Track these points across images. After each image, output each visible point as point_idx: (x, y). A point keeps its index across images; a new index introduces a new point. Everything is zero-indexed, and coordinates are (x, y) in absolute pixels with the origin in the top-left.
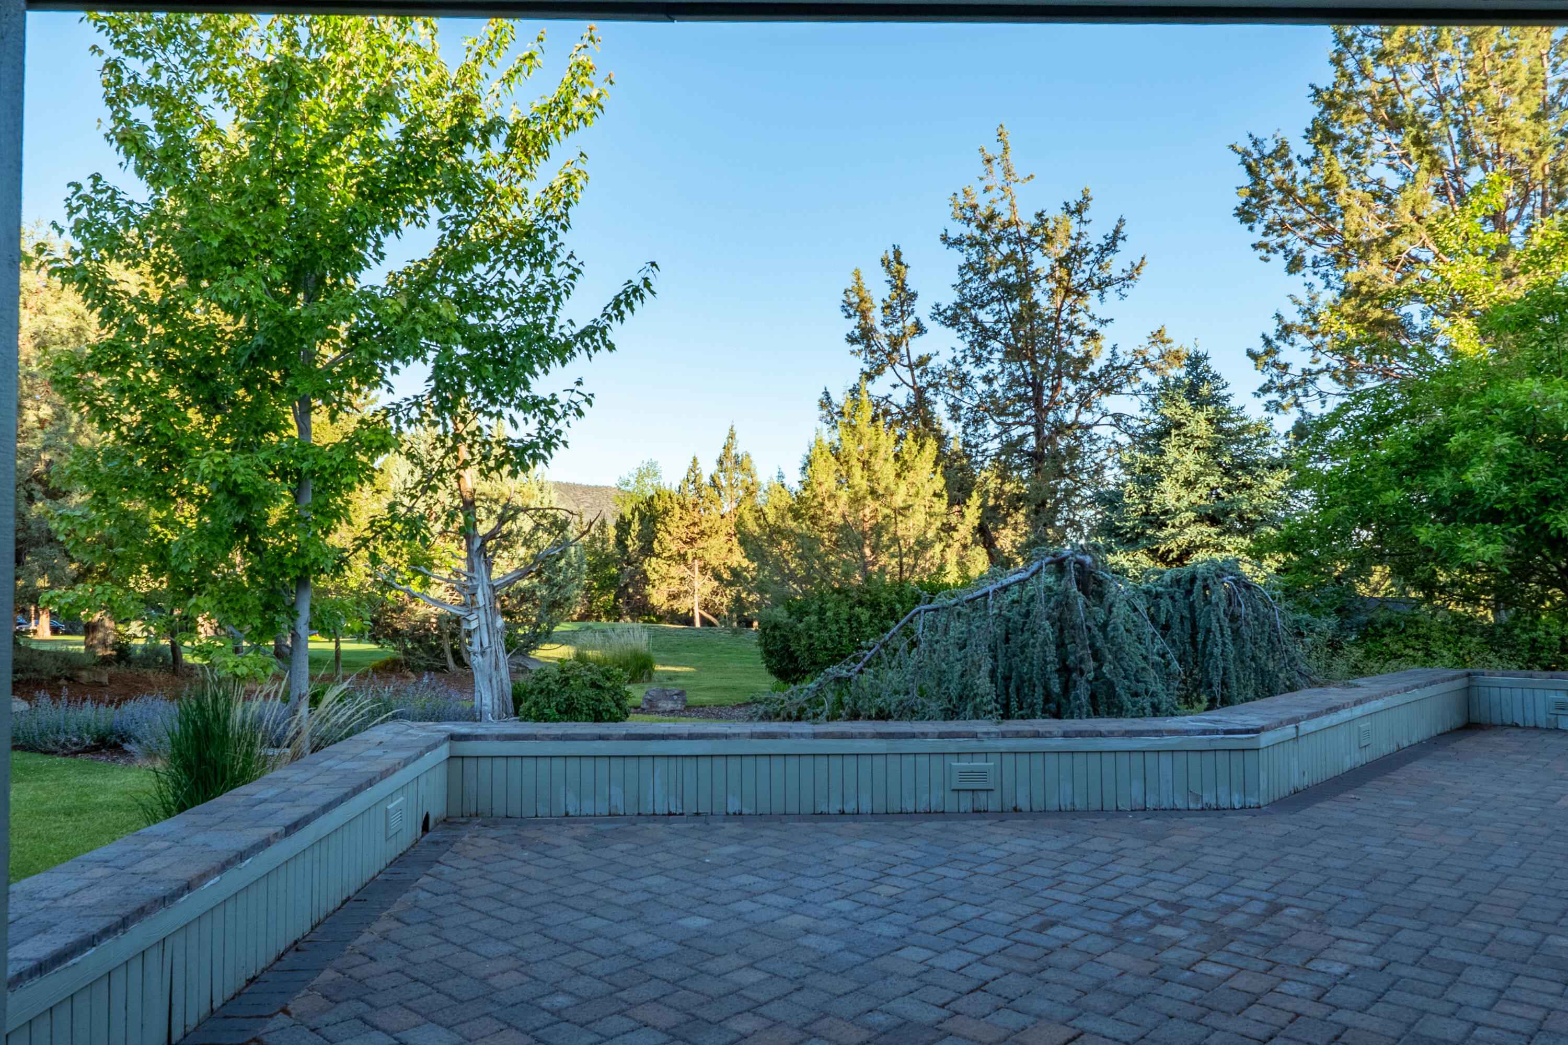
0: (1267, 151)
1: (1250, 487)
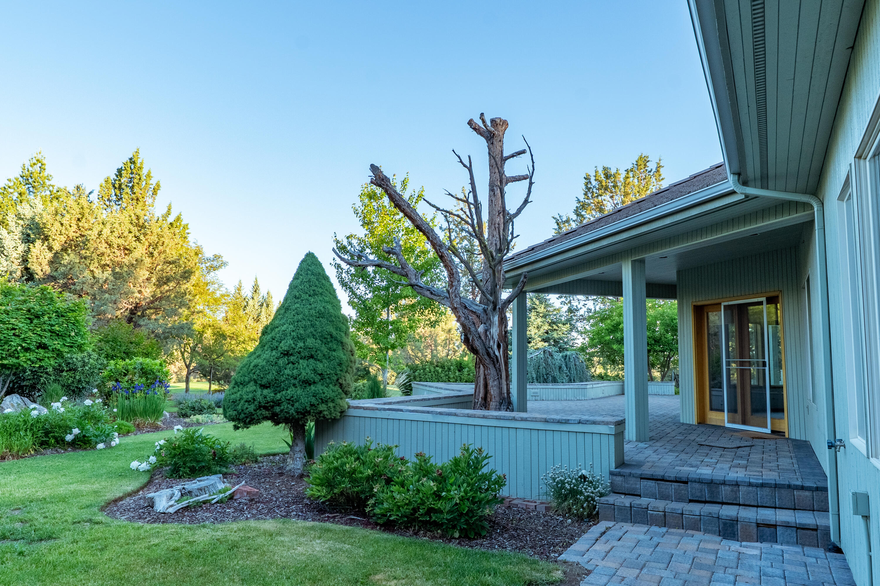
0: (564, 220)
1: (557, 330)
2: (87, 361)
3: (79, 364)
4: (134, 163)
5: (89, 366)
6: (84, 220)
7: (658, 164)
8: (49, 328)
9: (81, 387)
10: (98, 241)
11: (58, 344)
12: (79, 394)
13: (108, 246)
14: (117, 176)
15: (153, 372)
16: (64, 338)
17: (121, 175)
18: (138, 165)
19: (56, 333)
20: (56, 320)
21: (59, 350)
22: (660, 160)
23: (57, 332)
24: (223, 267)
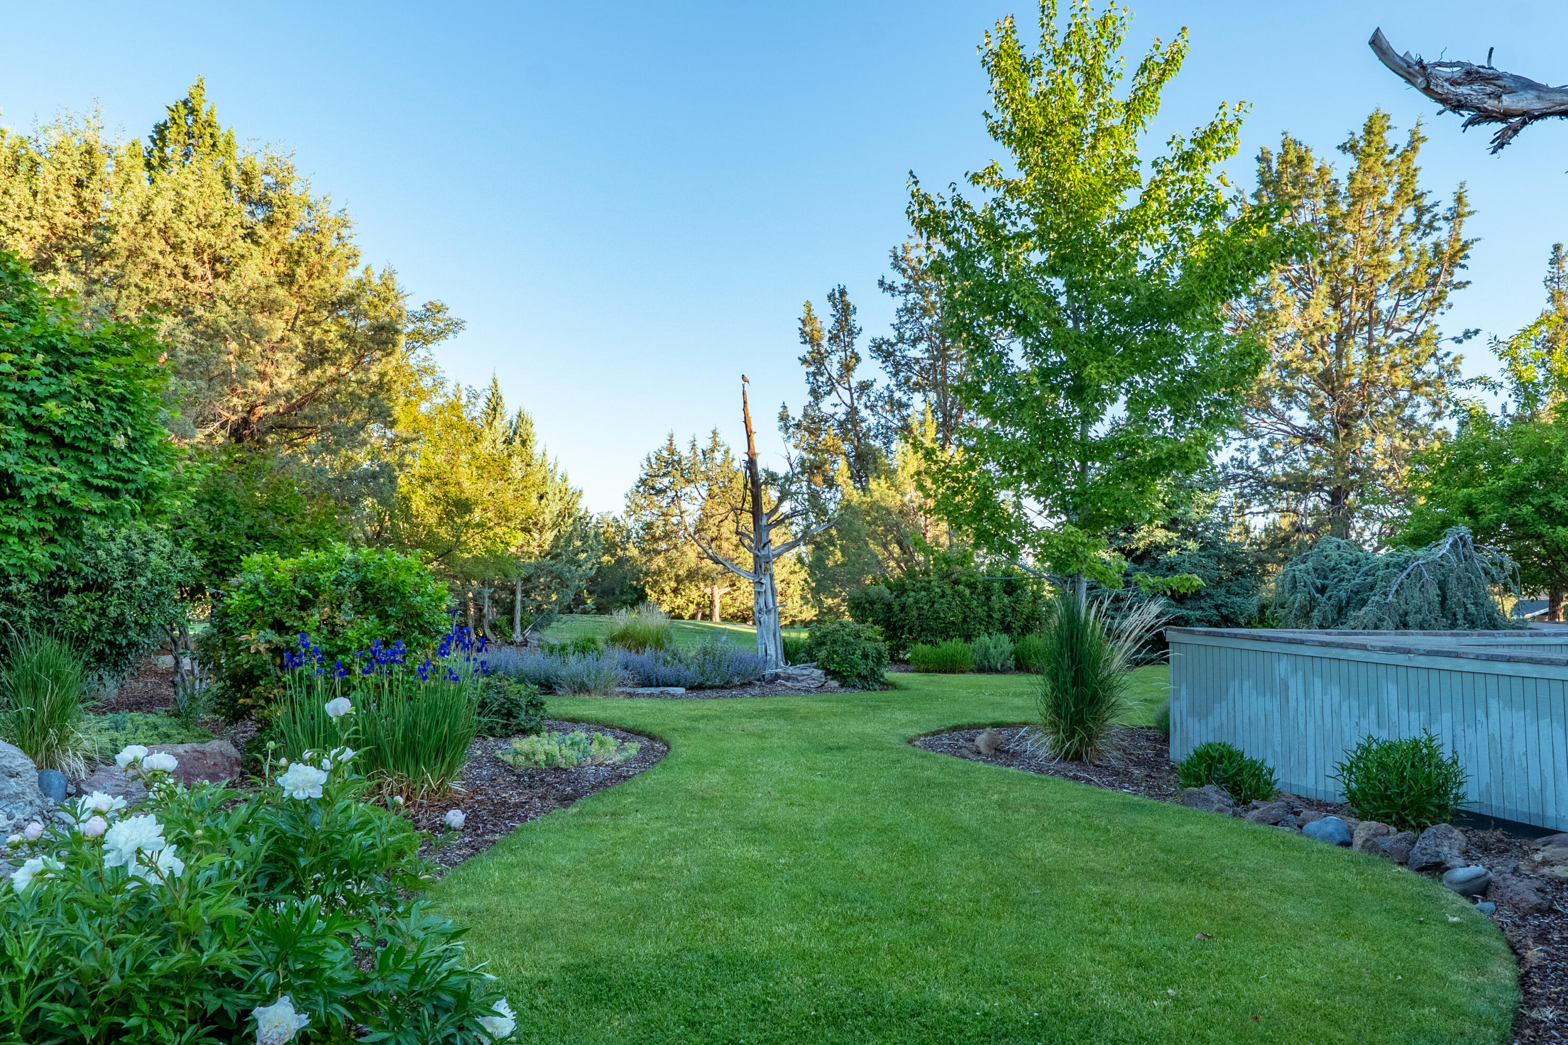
2: (142, 559)
3: (118, 570)
4: (192, 111)
5: (150, 575)
6: (95, 184)
7: (1413, 133)
8: (22, 409)
9: (124, 643)
10: (141, 230)
11: (62, 478)
12: (116, 664)
13: (168, 249)
14: (154, 141)
15: (403, 596)
16: (84, 456)
17: (163, 139)
18: (203, 116)
19: (50, 433)
20: (46, 380)
21: (64, 504)
22: (1418, 125)
23: (58, 431)
24: (451, 335)
